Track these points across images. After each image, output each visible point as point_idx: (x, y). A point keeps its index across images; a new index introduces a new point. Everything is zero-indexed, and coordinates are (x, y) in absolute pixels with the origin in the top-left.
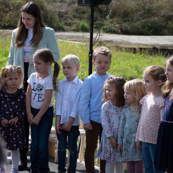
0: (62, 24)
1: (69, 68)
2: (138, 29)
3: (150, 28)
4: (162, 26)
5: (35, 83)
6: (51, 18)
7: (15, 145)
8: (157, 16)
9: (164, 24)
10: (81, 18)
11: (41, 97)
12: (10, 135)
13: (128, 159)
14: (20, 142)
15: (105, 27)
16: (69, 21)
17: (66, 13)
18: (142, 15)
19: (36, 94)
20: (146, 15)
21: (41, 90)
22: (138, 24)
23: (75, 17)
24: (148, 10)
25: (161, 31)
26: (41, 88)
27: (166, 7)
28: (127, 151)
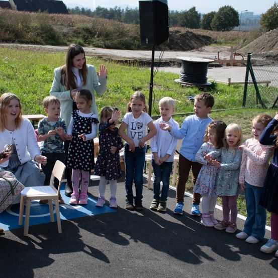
0: (65, 41)
1: (167, 109)
2: (116, 45)
3: (123, 45)
4: (131, 44)
5: (133, 123)
6: (58, 37)
7: (111, 175)
8: (127, 37)
9: (132, 42)
10: (78, 37)
11: (141, 135)
12: (108, 166)
13: (222, 194)
14: (115, 174)
15: (94, 43)
16: (70, 39)
17: (68, 33)
18: (117, 36)
19: (135, 133)
20: (120, 36)
21: (141, 127)
22: (115, 42)
23: (73, 36)
24: (122, 33)
25: (130, 46)
26: (141, 125)
27: (132, 31)
28: (222, 186)
